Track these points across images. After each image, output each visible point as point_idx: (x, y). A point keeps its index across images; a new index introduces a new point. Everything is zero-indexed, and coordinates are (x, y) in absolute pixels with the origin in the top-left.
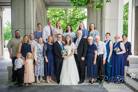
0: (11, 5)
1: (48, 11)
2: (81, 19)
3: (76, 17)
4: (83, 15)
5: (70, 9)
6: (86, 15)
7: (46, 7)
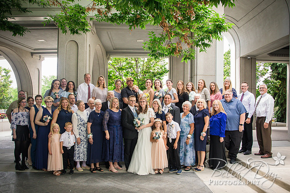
0: (58, 53)
1: (110, 61)
2: (160, 74)
3: (151, 71)
4: (163, 68)
5: (142, 59)
6: (167, 67)
7: (107, 55)
